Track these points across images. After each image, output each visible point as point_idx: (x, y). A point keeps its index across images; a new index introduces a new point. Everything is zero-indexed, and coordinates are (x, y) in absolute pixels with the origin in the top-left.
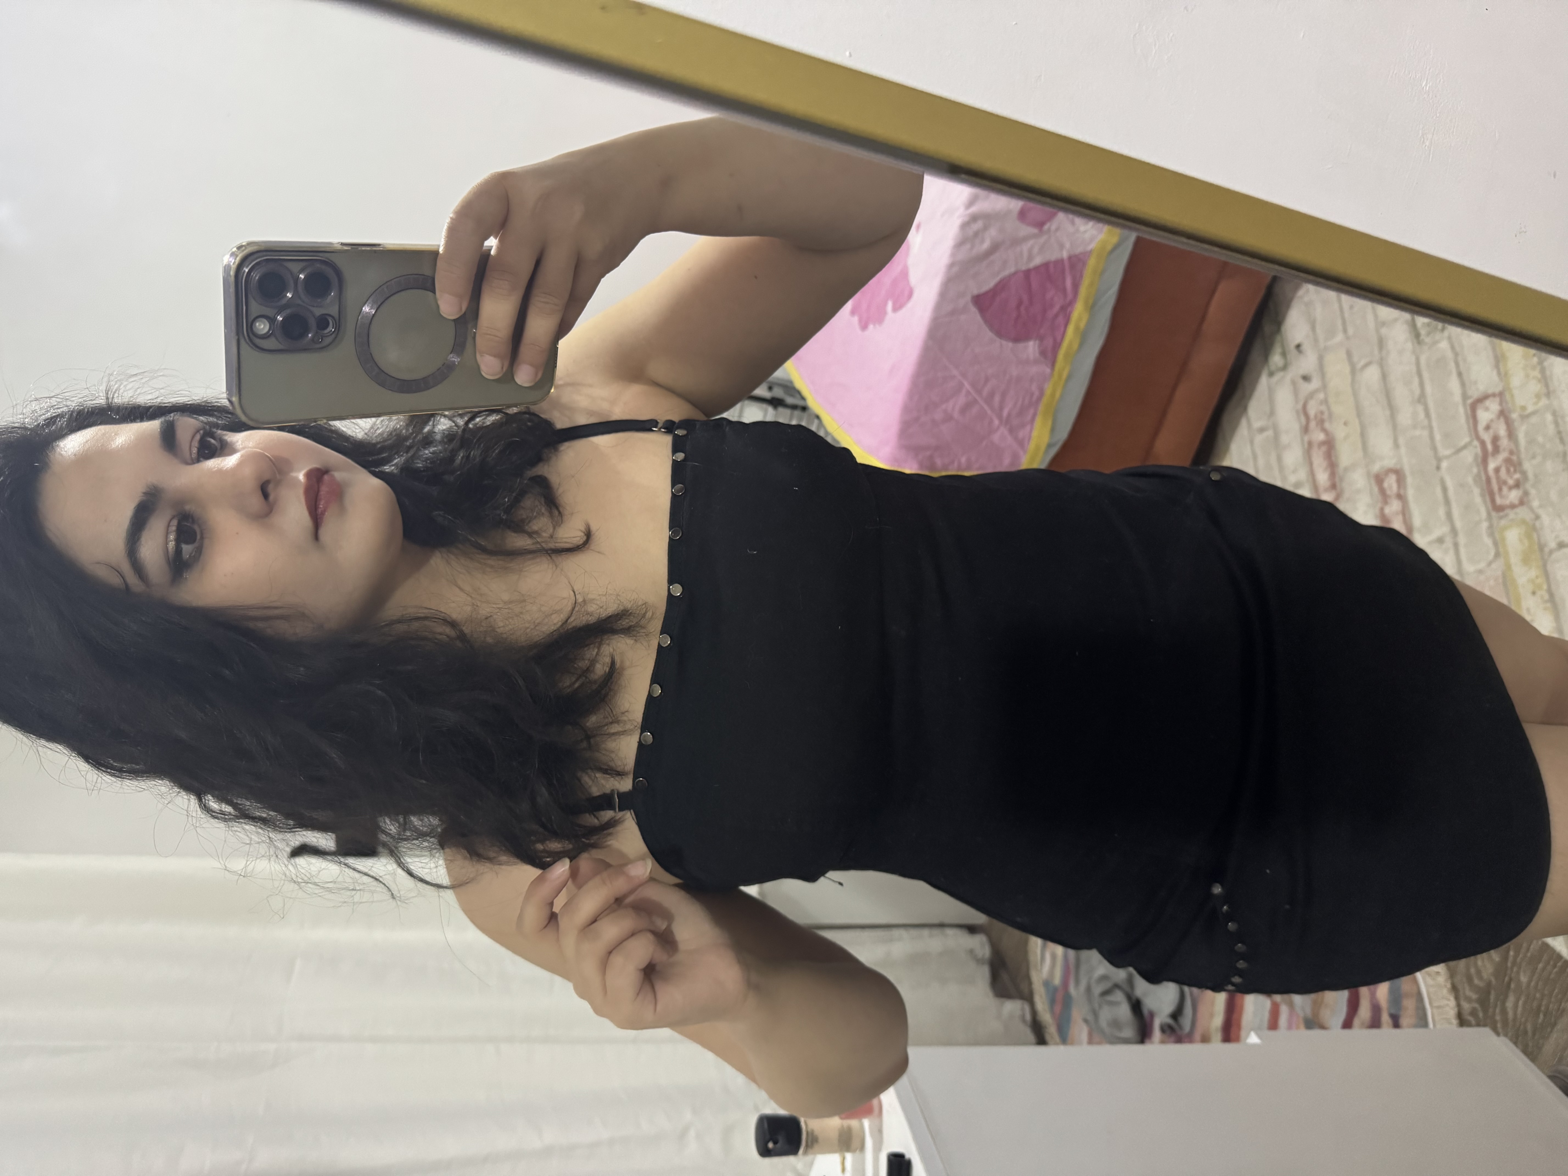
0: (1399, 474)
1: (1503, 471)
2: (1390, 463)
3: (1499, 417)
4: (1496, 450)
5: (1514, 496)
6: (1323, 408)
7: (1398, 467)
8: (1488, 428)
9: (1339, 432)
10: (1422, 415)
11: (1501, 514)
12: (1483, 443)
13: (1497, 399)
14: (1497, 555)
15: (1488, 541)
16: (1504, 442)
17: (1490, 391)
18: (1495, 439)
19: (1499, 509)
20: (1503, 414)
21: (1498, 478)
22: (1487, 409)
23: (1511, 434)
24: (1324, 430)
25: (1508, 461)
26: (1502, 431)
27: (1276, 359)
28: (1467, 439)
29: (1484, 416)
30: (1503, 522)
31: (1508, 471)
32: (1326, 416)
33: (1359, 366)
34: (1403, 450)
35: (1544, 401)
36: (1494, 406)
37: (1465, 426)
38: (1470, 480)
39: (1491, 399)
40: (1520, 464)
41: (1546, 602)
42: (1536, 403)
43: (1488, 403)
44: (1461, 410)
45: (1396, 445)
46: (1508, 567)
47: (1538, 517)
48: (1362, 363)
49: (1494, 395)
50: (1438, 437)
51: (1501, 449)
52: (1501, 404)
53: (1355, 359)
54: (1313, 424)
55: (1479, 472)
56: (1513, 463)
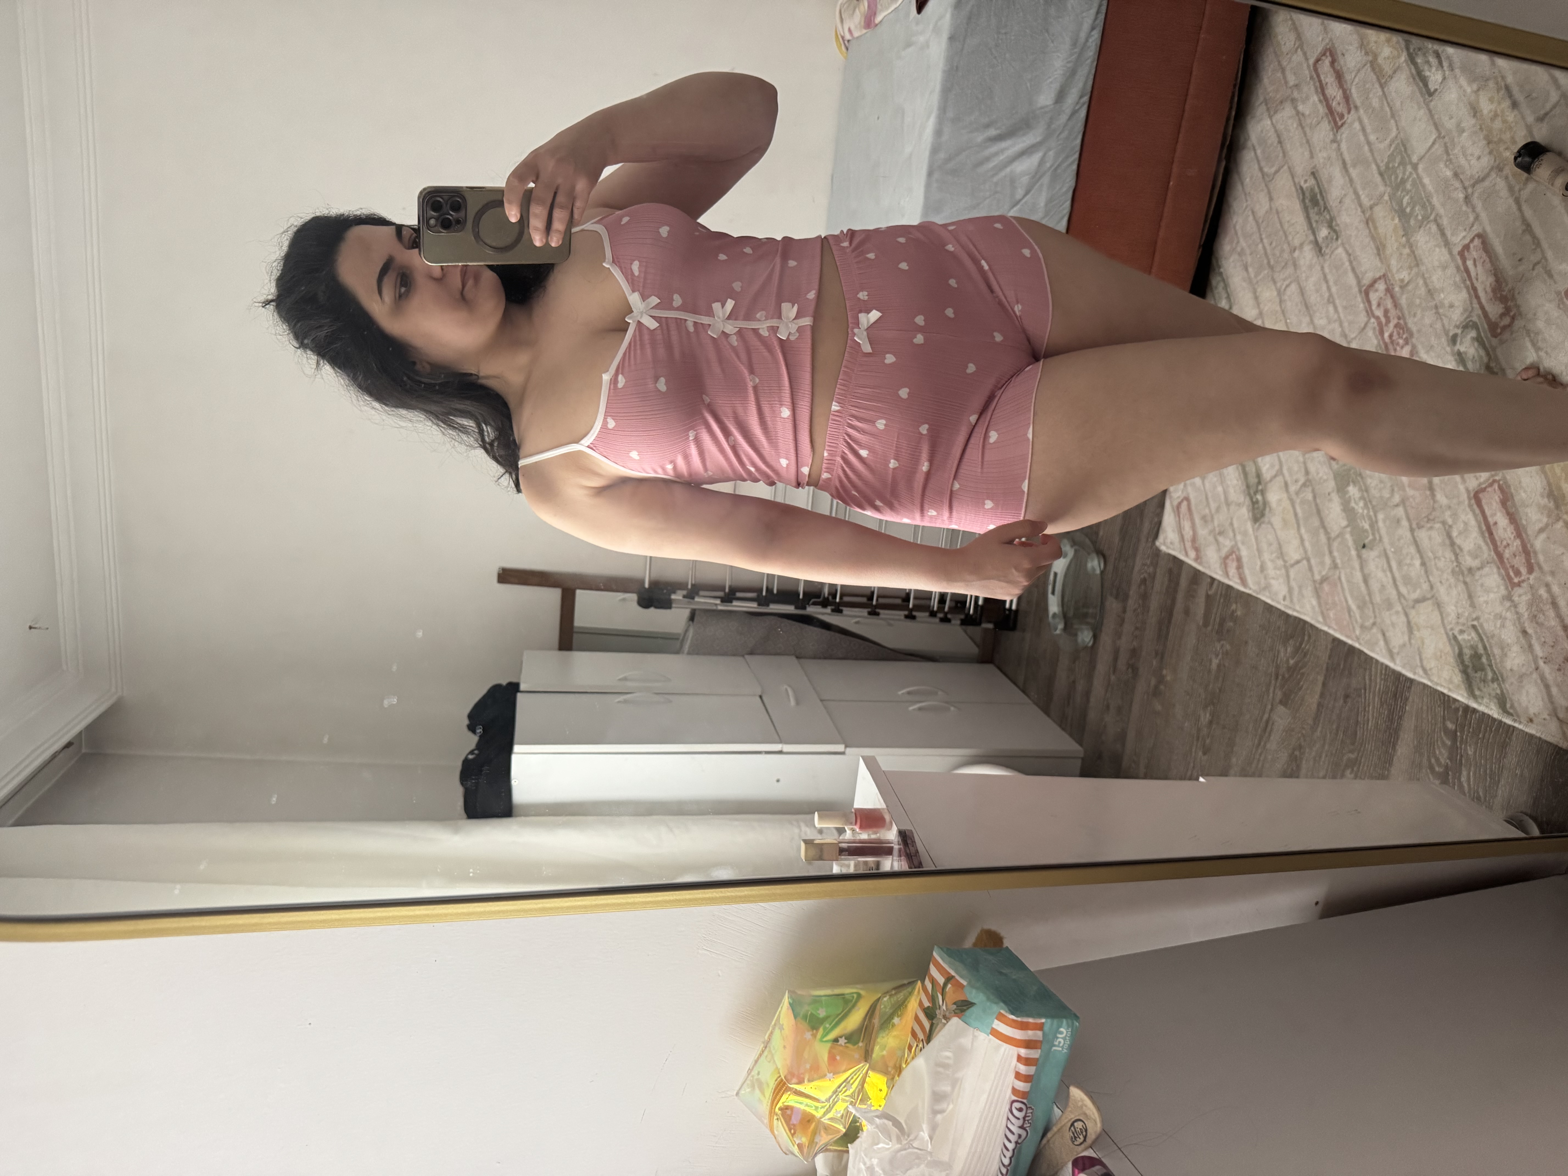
1: (1395, 334)
3: (1386, 295)
4: (1388, 321)
8: (1379, 305)
10: (1332, 311)
12: (1377, 318)
13: (1383, 280)
16: (1393, 313)
17: (1377, 276)
18: (1386, 312)
20: (1389, 291)
22: (1377, 291)
23: (1396, 305)
25: (1397, 326)
26: (1389, 304)
28: (1366, 316)
29: (1376, 297)
33: (1283, 289)
35: (1415, 270)
36: (1381, 286)
37: (1363, 310)
39: (1379, 282)
40: (1407, 328)
42: (1409, 274)
43: (1376, 285)
44: (1359, 298)
48: (1285, 285)
49: (1380, 278)
51: (1392, 319)
52: (1386, 283)
55: (1379, 342)
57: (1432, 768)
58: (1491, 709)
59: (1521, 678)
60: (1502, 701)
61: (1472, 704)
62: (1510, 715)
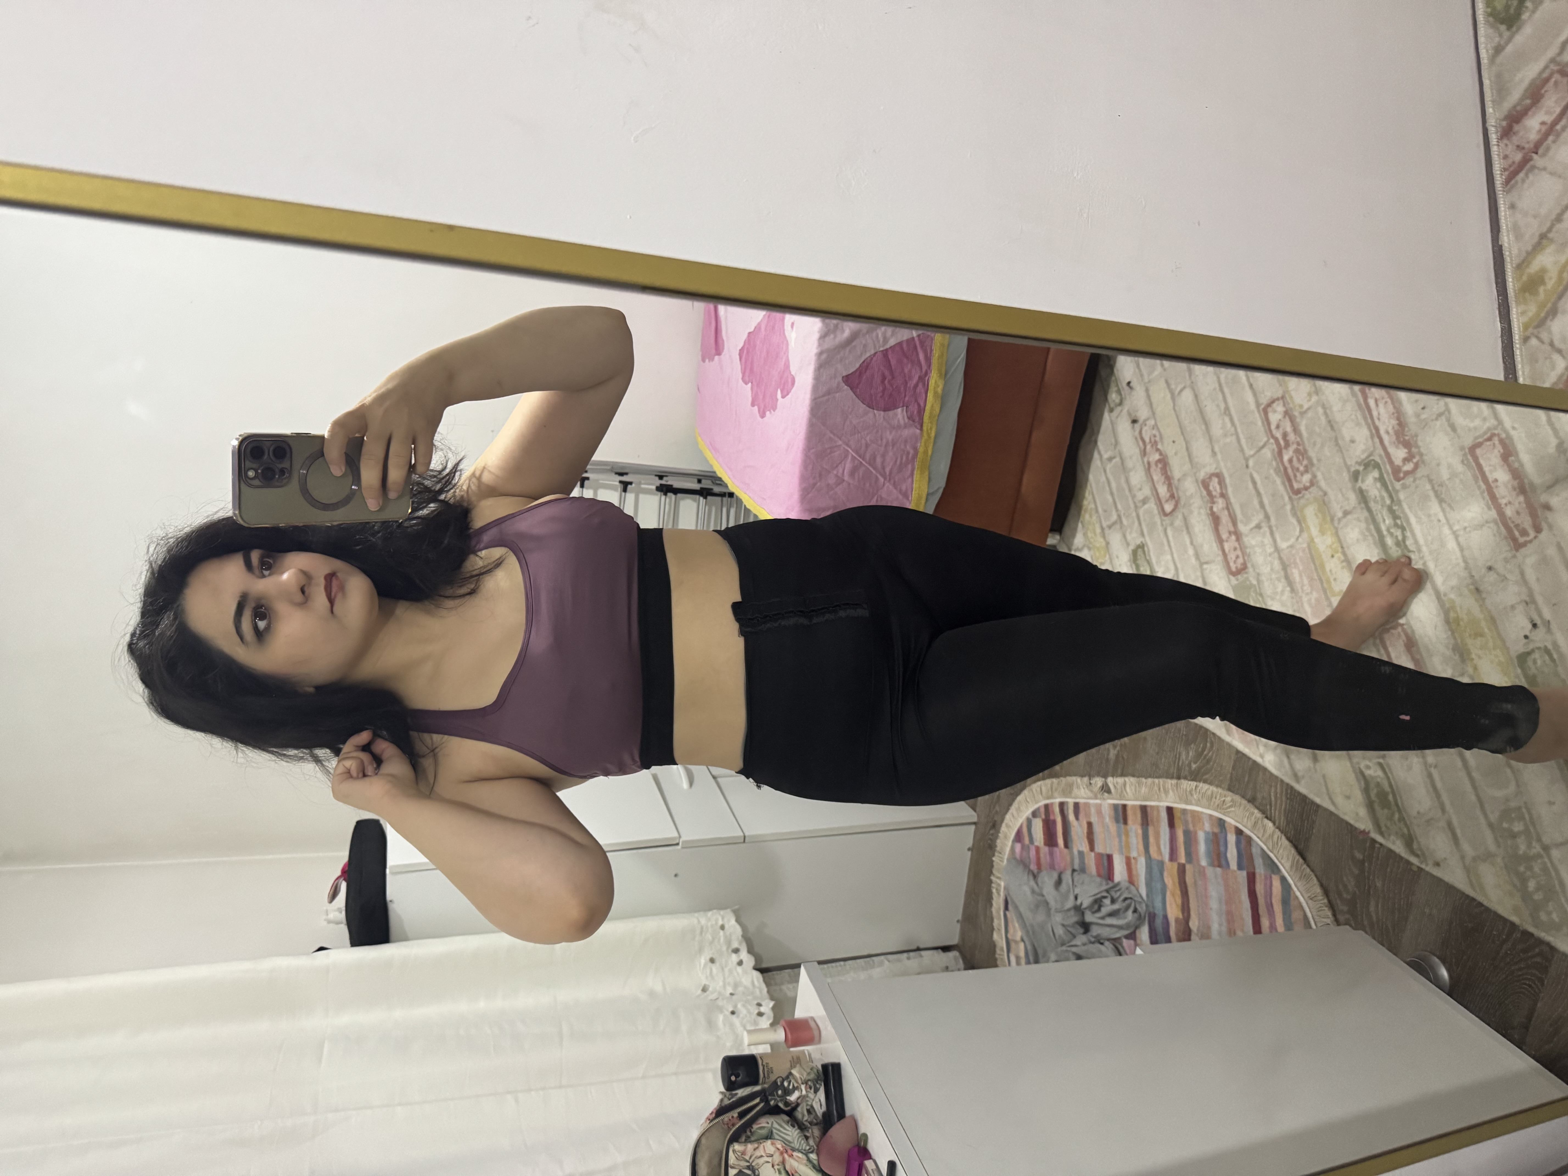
0: (1219, 476)
2: (1211, 469)
3: (1284, 417)
5: (1306, 478)
6: (1154, 432)
7: (1217, 471)
8: (1278, 427)
9: (1169, 449)
10: (1229, 425)
11: (1300, 495)
12: (1276, 440)
14: (1301, 531)
15: (1294, 521)
19: (1297, 492)
20: (1287, 413)
21: (1292, 467)
23: (1296, 430)
24: (1158, 450)
26: (1289, 429)
27: (1113, 396)
28: (1265, 439)
29: (1275, 417)
30: (1302, 501)
31: (1299, 460)
32: (1158, 439)
34: (1219, 456)
35: (1314, 398)
36: (1279, 408)
37: (1262, 429)
38: (1272, 471)
40: (1306, 451)
41: (1342, 562)
43: (1275, 405)
45: (1214, 453)
46: (1311, 538)
47: (1325, 494)
49: (1278, 399)
50: (1243, 441)
52: (1284, 405)
53: (1173, 387)
54: (1148, 447)
55: (1277, 464)
56: (1301, 453)
57: (1340, 894)
58: (1398, 847)
59: (1428, 822)
60: (1409, 841)
61: (1379, 839)
62: (1417, 856)
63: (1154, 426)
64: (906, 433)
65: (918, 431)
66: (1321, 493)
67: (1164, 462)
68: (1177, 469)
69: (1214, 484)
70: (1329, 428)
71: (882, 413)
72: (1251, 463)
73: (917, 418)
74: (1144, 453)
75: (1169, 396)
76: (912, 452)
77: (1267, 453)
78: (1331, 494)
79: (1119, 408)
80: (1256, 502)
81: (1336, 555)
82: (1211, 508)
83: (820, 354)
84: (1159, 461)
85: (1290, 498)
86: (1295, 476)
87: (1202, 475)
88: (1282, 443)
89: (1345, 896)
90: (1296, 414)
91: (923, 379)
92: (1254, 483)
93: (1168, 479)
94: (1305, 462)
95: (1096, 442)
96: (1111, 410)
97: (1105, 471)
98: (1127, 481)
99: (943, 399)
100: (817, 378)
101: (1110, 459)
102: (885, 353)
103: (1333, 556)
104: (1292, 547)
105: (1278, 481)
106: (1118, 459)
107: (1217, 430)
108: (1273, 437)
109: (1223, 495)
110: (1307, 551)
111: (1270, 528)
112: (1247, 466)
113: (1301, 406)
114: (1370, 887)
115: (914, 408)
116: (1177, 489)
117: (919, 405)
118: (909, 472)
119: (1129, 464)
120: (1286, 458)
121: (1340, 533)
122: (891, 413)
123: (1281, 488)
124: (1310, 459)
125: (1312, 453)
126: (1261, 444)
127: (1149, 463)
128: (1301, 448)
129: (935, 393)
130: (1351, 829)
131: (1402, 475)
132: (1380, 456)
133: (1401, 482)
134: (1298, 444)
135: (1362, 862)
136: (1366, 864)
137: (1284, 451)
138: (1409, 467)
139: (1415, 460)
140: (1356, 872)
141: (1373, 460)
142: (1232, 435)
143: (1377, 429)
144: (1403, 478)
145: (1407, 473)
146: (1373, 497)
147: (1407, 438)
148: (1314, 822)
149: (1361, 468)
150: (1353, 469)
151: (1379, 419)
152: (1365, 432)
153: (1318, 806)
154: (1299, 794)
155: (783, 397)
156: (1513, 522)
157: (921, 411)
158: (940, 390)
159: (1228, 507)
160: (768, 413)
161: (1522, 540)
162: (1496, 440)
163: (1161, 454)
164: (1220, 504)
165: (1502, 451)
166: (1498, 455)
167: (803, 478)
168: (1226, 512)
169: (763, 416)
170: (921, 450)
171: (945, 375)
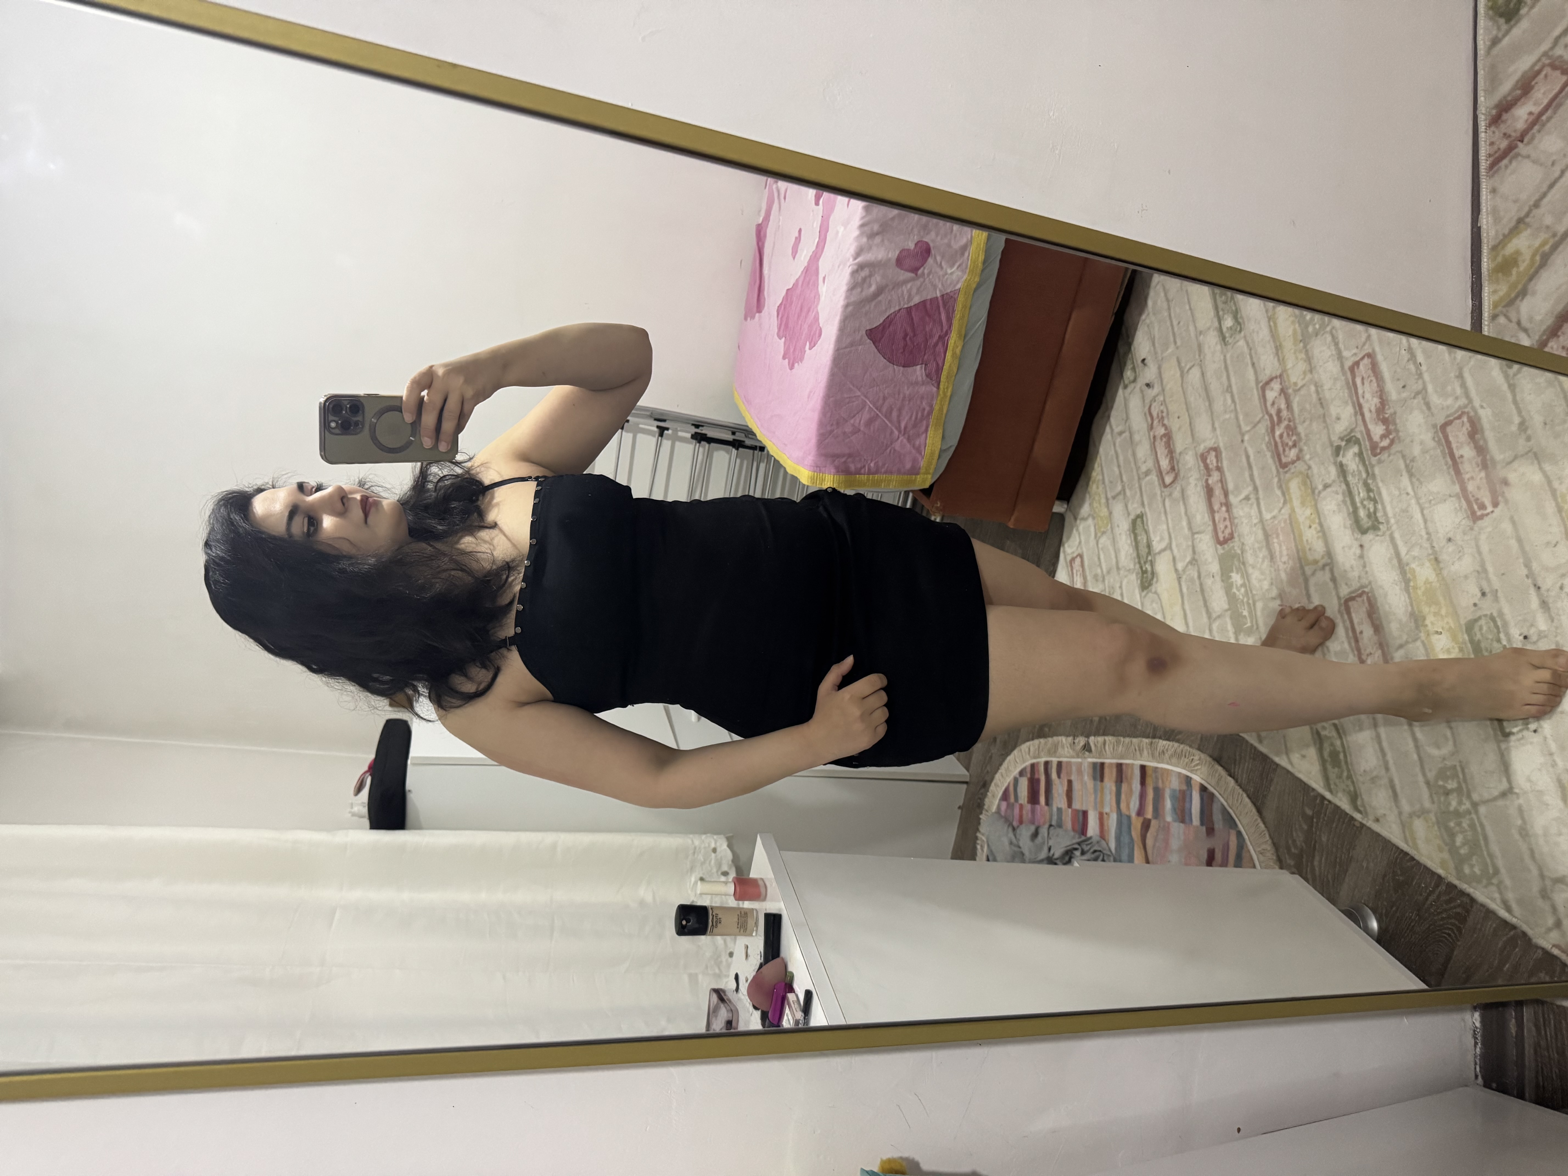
0: (1216, 450)
1: (1285, 435)
2: (1210, 444)
3: (1280, 395)
4: (1280, 420)
5: (1293, 453)
6: (1162, 408)
7: (1216, 445)
8: (1273, 404)
9: (1174, 424)
10: (1229, 401)
11: (1286, 469)
12: (1271, 416)
13: (1279, 380)
14: (1285, 503)
15: (1279, 493)
16: (1285, 413)
17: (1274, 375)
18: (1279, 411)
19: (1284, 466)
20: (1283, 391)
21: (1282, 442)
22: (1272, 389)
23: (1289, 407)
24: (1164, 425)
25: (1288, 427)
27: (1128, 374)
28: (1261, 415)
29: (1271, 395)
30: (1288, 475)
31: (1288, 435)
32: (1164, 414)
33: (1186, 370)
34: (1218, 432)
35: (1309, 376)
36: (1276, 386)
37: (1258, 405)
38: (1264, 447)
39: (1274, 380)
40: (1296, 428)
41: (1318, 532)
42: (1303, 379)
43: (1272, 384)
44: (1255, 391)
45: (1214, 429)
46: (1293, 510)
47: (1309, 468)
48: (1188, 367)
49: (1276, 377)
50: (1241, 417)
51: (1283, 419)
52: (1281, 384)
53: (1183, 365)
54: (1156, 422)
55: (1270, 440)
56: (1292, 429)
57: (1288, 848)
58: (1345, 804)
59: (1373, 780)
60: (1354, 798)
61: (1328, 795)
62: (1360, 812)
63: (1164, 403)
64: (923, 390)
65: (935, 389)
66: (1306, 467)
67: (1168, 437)
68: (1180, 442)
69: (1212, 459)
70: (1319, 406)
71: (901, 368)
72: (1246, 438)
73: (934, 376)
74: (1151, 427)
75: (1178, 374)
76: (927, 409)
77: (1262, 429)
78: (1315, 470)
79: (1132, 385)
80: (1247, 474)
81: (1314, 526)
82: (1207, 480)
83: (846, 306)
84: (1164, 435)
85: (1278, 471)
86: (1284, 450)
87: (1202, 448)
88: (1275, 418)
89: (1293, 850)
90: (1290, 391)
91: (943, 338)
92: (1248, 457)
93: (1171, 453)
94: (1294, 438)
95: (1109, 417)
96: (1126, 387)
97: (1114, 445)
98: (1134, 454)
99: (961, 360)
100: (842, 330)
101: (1121, 433)
102: (909, 310)
103: (1310, 527)
104: (1274, 517)
105: (1269, 454)
106: (1127, 434)
107: (1218, 406)
108: (1267, 413)
109: (1219, 469)
110: (1288, 522)
111: (1258, 499)
112: (1242, 441)
113: (1295, 384)
114: (1316, 842)
115: (932, 366)
116: (1178, 462)
117: (938, 364)
118: (924, 428)
119: (1137, 437)
120: (1278, 433)
121: (1319, 506)
122: (910, 369)
123: (1270, 461)
124: (1298, 435)
125: (1301, 429)
126: (1258, 419)
127: (1154, 437)
128: (1291, 424)
129: (954, 354)
130: (1306, 788)
131: (1378, 451)
132: (1361, 432)
133: (1377, 458)
134: (1290, 421)
135: (1312, 818)
136: (1315, 820)
137: (1276, 427)
138: (1385, 443)
139: (1391, 437)
140: (1305, 827)
141: (1355, 436)
142: (1231, 412)
143: (1360, 407)
144: (1380, 454)
145: (1384, 449)
146: (1352, 471)
147: (1387, 416)
148: (1272, 780)
149: (1343, 444)
150: (1335, 444)
151: (1363, 397)
152: (1350, 410)
153: (1277, 765)
154: (1262, 753)
155: (810, 349)
156: (1473, 496)
157: (939, 370)
158: (958, 351)
159: (1222, 481)
160: (796, 365)
161: (1479, 513)
162: (1465, 419)
163: (1166, 429)
164: (1216, 476)
165: (1470, 429)
166: (1466, 433)
167: (821, 424)
168: (1220, 485)
169: (792, 367)
170: (936, 408)
171: (965, 337)
